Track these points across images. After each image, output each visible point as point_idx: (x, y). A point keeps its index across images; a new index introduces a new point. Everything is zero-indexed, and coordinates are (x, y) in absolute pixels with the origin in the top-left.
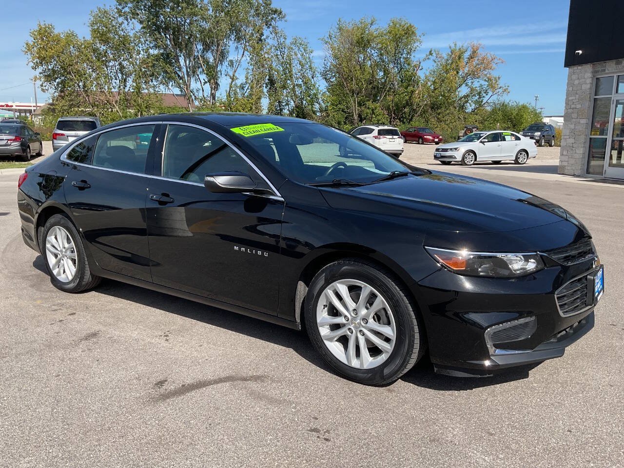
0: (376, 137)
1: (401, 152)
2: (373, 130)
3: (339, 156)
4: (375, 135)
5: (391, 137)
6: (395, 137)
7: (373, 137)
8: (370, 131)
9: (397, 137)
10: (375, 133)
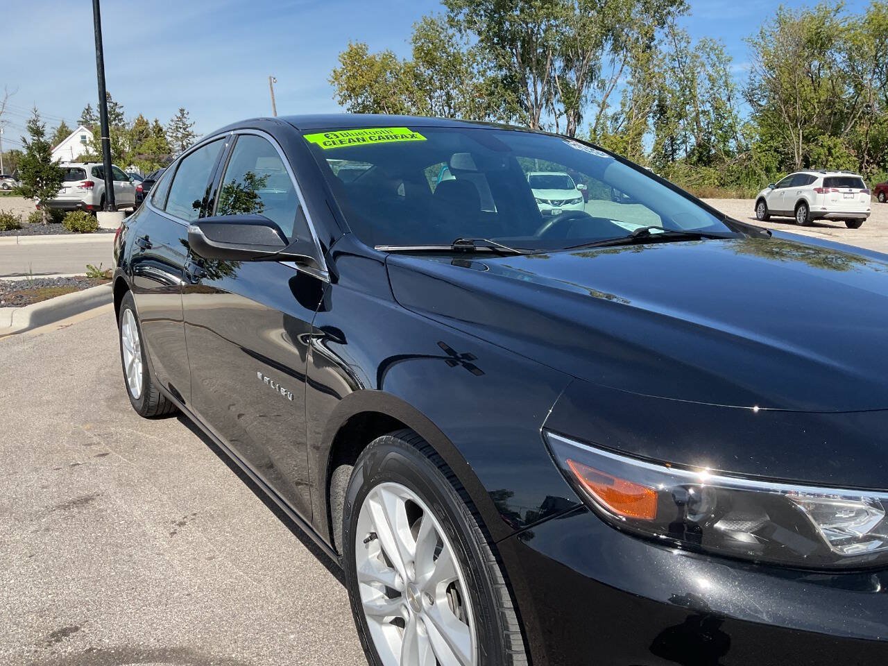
0: (819, 191)
1: (865, 216)
2: (815, 178)
3: (754, 219)
4: (818, 187)
5: (847, 190)
6: (854, 190)
7: (815, 189)
8: (810, 180)
9: (860, 190)
10: (819, 183)
